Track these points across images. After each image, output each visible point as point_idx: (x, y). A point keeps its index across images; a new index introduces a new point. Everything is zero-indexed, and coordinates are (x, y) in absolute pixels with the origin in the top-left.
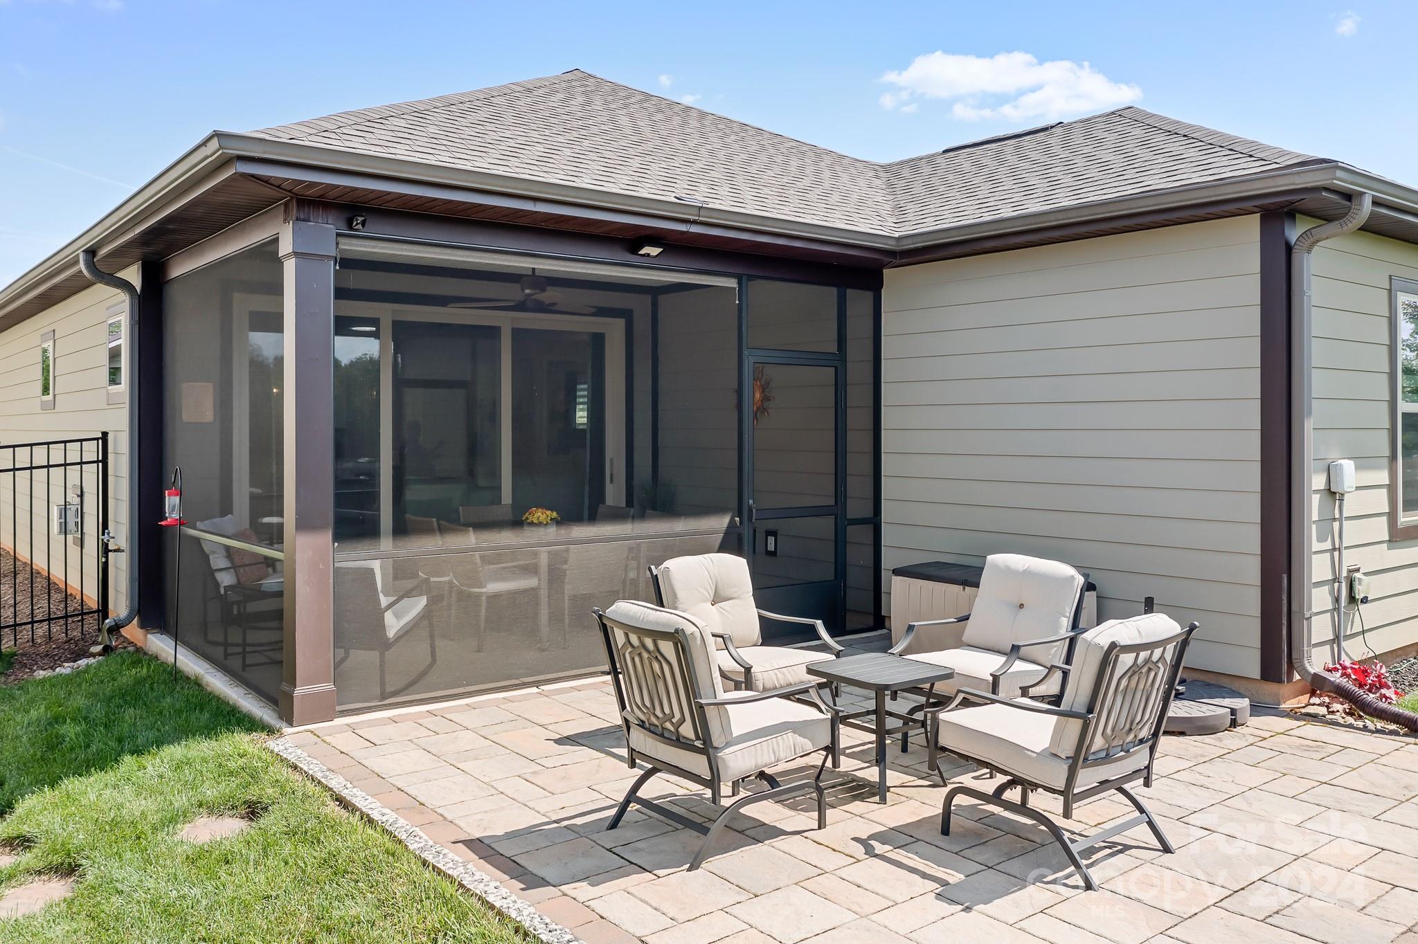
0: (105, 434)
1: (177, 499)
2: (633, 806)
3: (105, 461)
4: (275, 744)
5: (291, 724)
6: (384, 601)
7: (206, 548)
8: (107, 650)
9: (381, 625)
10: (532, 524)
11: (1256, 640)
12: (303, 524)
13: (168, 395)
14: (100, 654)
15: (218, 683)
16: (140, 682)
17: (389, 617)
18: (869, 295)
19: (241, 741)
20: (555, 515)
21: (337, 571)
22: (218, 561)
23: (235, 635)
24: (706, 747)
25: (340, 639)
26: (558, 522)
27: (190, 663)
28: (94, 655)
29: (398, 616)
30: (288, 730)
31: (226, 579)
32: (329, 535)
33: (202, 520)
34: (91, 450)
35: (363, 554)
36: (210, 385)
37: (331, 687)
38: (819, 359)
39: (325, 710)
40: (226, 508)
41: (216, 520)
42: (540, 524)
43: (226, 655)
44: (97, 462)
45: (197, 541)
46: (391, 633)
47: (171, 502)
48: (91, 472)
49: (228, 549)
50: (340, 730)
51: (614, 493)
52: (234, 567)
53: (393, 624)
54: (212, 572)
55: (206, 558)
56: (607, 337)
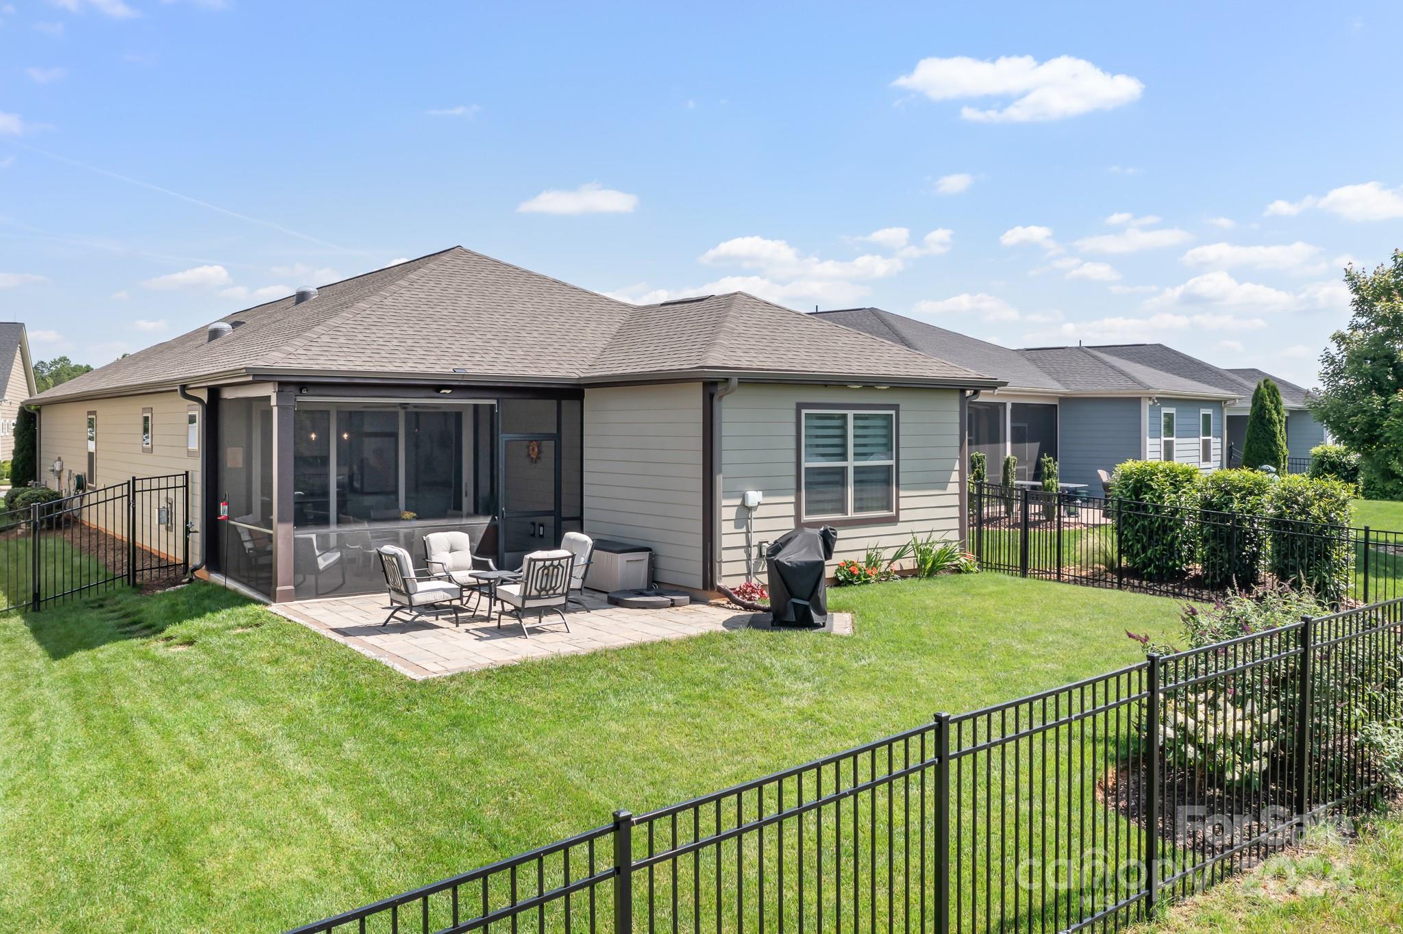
0: (187, 472)
1: (226, 507)
2: (392, 620)
3: (187, 486)
4: (269, 609)
5: (275, 602)
6: (317, 553)
7: (239, 530)
8: (191, 581)
9: (316, 563)
10: (403, 519)
11: (700, 572)
12: (281, 520)
13: (221, 454)
14: (187, 583)
15: (244, 590)
16: (208, 592)
17: (320, 560)
18: (577, 403)
19: (253, 609)
20: (415, 515)
21: (295, 539)
22: (245, 537)
23: (253, 574)
24: (408, 594)
25: (297, 570)
26: (418, 518)
27: (231, 584)
28: (184, 583)
29: (325, 560)
30: (273, 604)
31: (248, 545)
32: (292, 524)
33: (237, 517)
34: (180, 481)
35: (306, 531)
36: (241, 449)
37: (292, 587)
38: (548, 437)
39: (288, 597)
40: (249, 511)
41: (244, 517)
42: (407, 520)
43: (249, 581)
44: (183, 487)
45: (235, 526)
46: (321, 567)
47: (224, 509)
48: (180, 492)
49: (250, 530)
50: (296, 604)
51: (467, 503)
52: (252, 540)
53: (322, 563)
54: (241, 543)
55: (240, 536)
56: (463, 414)
